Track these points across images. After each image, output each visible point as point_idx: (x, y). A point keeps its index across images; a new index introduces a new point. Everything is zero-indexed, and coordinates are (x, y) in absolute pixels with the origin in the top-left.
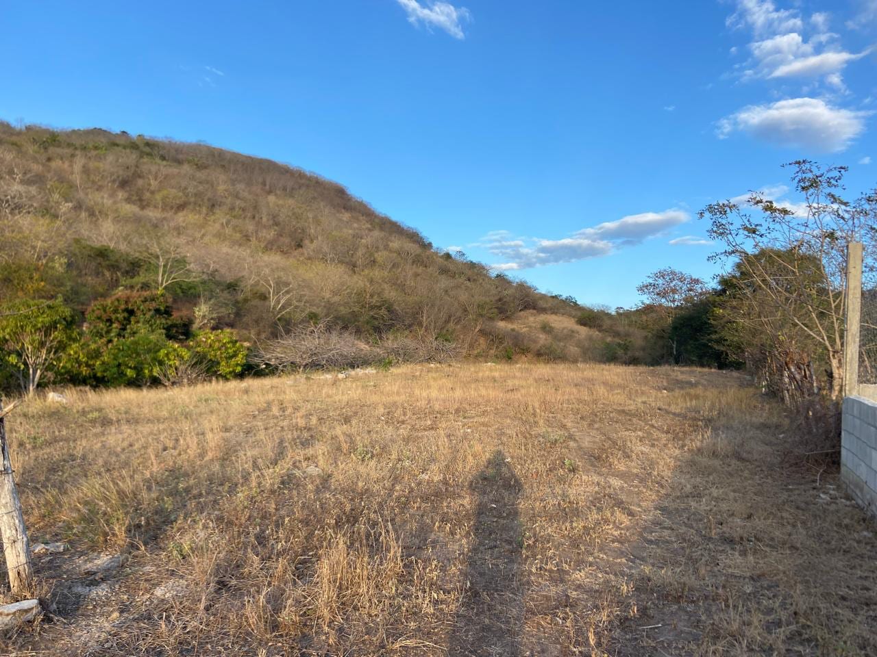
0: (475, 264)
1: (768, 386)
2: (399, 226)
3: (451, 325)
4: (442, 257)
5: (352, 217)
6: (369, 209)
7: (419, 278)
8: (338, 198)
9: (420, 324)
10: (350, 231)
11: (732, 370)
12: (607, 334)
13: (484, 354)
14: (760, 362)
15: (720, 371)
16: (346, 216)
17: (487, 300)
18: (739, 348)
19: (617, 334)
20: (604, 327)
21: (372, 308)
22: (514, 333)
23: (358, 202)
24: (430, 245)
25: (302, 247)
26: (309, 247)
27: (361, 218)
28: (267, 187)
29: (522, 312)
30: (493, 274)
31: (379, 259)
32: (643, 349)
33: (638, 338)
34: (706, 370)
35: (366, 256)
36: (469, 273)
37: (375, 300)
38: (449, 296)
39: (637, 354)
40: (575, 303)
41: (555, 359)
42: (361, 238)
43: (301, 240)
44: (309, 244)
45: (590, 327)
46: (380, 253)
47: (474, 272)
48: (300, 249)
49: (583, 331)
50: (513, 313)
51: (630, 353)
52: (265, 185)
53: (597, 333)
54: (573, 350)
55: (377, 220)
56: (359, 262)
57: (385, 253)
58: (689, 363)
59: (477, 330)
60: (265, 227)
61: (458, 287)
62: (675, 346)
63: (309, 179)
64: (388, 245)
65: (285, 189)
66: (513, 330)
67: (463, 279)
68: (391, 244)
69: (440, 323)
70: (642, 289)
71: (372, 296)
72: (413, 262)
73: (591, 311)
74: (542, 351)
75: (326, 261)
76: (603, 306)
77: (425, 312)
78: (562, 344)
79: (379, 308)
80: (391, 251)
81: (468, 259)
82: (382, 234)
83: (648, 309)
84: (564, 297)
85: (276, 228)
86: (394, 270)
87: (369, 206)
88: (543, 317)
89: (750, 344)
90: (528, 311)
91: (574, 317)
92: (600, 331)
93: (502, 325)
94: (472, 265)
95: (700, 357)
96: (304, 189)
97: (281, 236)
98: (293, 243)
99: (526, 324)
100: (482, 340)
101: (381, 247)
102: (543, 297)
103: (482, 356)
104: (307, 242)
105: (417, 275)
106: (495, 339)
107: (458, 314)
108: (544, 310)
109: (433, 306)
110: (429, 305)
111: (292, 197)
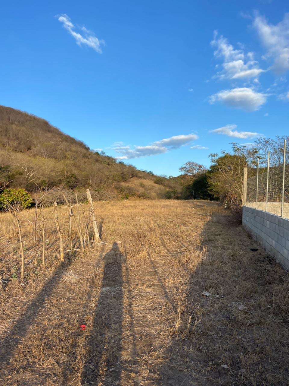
1: (227, 205)
2: (74, 140)
3: (102, 185)
4: (95, 154)
5: (52, 135)
7: (86, 164)
8: (45, 126)
9: (89, 184)
10: (53, 143)
11: (215, 201)
12: (166, 187)
14: (224, 197)
15: (211, 201)
16: (49, 135)
17: (117, 173)
18: (218, 193)
19: (170, 187)
20: (165, 184)
21: (68, 178)
22: (129, 188)
23: (55, 128)
24: (89, 148)
25: (30, 149)
26: (35, 150)
27: (56, 136)
28: (11, 121)
29: (131, 179)
30: (118, 161)
31: (68, 155)
32: (181, 193)
33: (179, 189)
34: (206, 201)
35: (62, 154)
37: (69, 174)
38: (100, 172)
39: (179, 195)
40: (153, 175)
41: (146, 198)
42: (58, 146)
43: (30, 147)
44: (34, 148)
45: (160, 184)
46: (67, 153)
47: (109, 161)
49: (157, 186)
50: (128, 179)
51: (176, 195)
52: (9, 120)
53: (163, 187)
54: (153, 194)
55: (64, 137)
56: (59, 157)
57: (70, 153)
58: (199, 198)
59: (113, 186)
60: (12, 140)
61: (104, 168)
62: (194, 192)
63: (31, 117)
64: (70, 149)
65: (19, 122)
66: (128, 186)
67: (106, 164)
68: (72, 149)
69: (97, 184)
70: (182, 169)
71: (67, 173)
72: (83, 157)
73: (159, 177)
74: (141, 195)
75: (43, 156)
76: (164, 175)
77: (91, 179)
78: (149, 192)
79: (71, 177)
80: (72, 152)
81: (107, 155)
82: (67, 144)
83: (181, 177)
84: (148, 171)
85: (18, 141)
86: (75, 160)
87: (60, 130)
88: (140, 181)
90: (134, 178)
91: (153, 180)
92: (164, 186)
93: (123, 184)
94: (109, 158)
95: (204, 196)
96: (29, 122)
97: (20, 144)
98: (26, 148)
99: (133, 183)
100: (115, 191)
101: (68, 150)
102: (139, 171)
103: (115, 198)
104: (33, 147)
105: (85, 162)
106: (120, 190)
107: (105, 180)
108: (140, 178)
109: (94, 176)
110: (92, 176)
111: (23, 126)
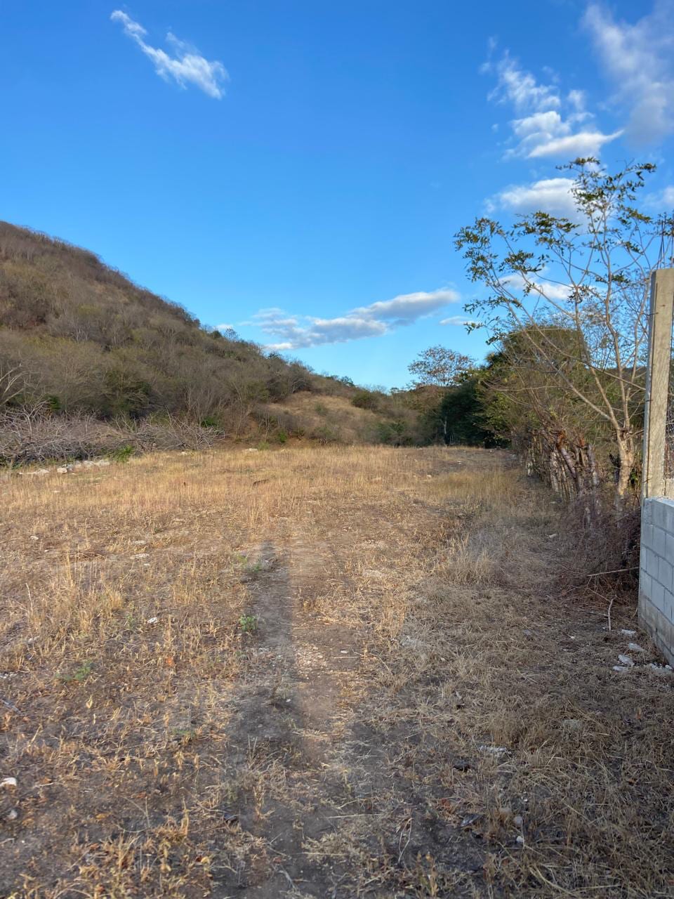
0: (247, 343)
1: (534, 468)
2: (162, 301)
3: (220, 409)
4: (211, 335)
5: (107, 289)
6: (127, 282)
7: (183, 357)
8: (90, 265)
9: (186, 408)
10: (103, 305)
11: (498, 449)
12: (381, 415)
13: (256, 438)
14: (525, 442)
15: (487, 450)
16: (99, 288)
17: (257, 380)
18: (505, 427)
19: (391, 415)
20: (379, 408)
21: (126, 390)
22: (287, 416)
23: (114, 272)
24: (197, 322)
25: (45, 322)
26: (54, 323)
27: (117, 291)
29: (296, 394)
30: (266, 354)
31: (137, 337)
32: (416, 429)
33: (412, 419)
34: (474, 449)
35: (122, 333)
36: (239, 352)
37: (129, 383)
38: (217, 377)
39: (409, 434)
40: (352, 384)
41: (330, 441)
42: (117, 313)
43: (44, 315)
44: (53, 319)
45: (365, 408)
46: (137, 330)
47: (245, 352)
48: (43, 325)
49: (358, 412)
50: (286, 395)
51: (403, 434)
53: (372, 414)
54: (348, 432)
55: (136, 294)
56: (114, 339)
57: (144, 330)
58: (459, 442)
59: (248, 413)
61: (226, 367)
62: (445, 426)
63: (55, 245)
64: (148, 321)
65: (24, 255)
66: (286, 413)
67: (232, 359)
68: (152, 321)
69: (207, 405)
70: (415, 367)
71: (126, 377)
72: (177, 340)
73: (367, 392)
74: (316, 434)
75: (75, 338)
76: (379, 386)
77: (190, 394)
78: (337, 426)
79: (135, 390)
80: (152, 328)
81: (239, 338)
82: (141, 309)
83: (420, 389)
84: (340, 378)
85: (12, 299)
86: (155, 348)
87: (126, 278)
88: (318, 399)
89: (515, 423)
90: (302, 393)
91: (349, 398)
92: (374, 412)
93: (274, 407)
94: (243, 345)
95: (469, 437)
96: (47, 256)
97: (20, 309)
98: (34, 318)
99: (299, 407)
100: (253, 424)
101: (140, 323)
102: (318, 378)
103: (253, 440)
104: (51, 317)
105: (180, 354)
106: (268, 423)
107: (227, 396)
108: (318, 392)
109: (198, 388)
110: (195, 386)
111: (32, 264)
